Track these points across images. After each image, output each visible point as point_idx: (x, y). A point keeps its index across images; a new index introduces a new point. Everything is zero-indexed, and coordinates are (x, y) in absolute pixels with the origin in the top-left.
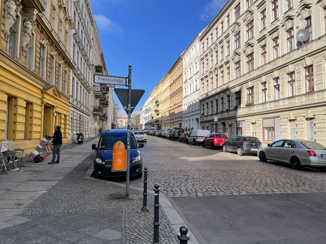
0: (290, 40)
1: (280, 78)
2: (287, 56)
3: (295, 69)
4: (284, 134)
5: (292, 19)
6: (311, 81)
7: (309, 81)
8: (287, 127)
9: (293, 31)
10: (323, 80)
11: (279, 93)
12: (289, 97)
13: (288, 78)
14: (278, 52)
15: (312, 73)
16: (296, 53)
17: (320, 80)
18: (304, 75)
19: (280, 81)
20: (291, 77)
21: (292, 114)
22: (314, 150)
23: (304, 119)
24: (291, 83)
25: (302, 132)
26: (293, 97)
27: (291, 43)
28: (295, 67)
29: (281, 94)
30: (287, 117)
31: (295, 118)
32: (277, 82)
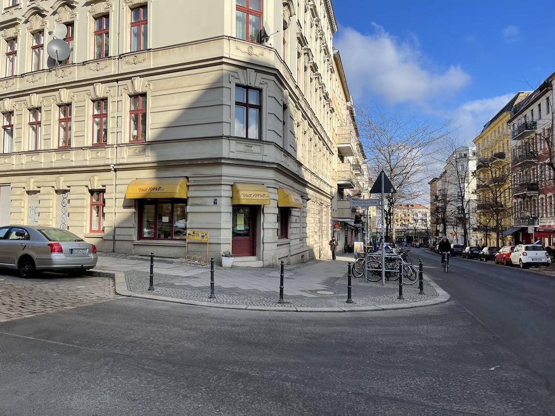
0: (37, 50)
1: (15, 113)
2: (30, 78)
3: (42, 104)
4: (16, 216)
5: (43, 16)
6: (67, 129)
7: (65, 129)
8: (23, 205)
9: (43, 37)
10: (86, 131)
11: (12, 141)
12: (29, 151)
13: (28, 117)
14: (15, 66)
15: (70, 117)
16: (46, 76)
17: (81, 131)
18: (57, 118)
19: (14, 120)
20: (35, 116)
21: (32, 180)
22: (61, 243)
23: (53, 191)
24: (34, 126)
25: (47, 214)
26: (36, 151)
27: (38, 56)
28: (43, 101)
29: (14, 144)
30: (24, 187)
31: (38, 189)
32: (9, 120)
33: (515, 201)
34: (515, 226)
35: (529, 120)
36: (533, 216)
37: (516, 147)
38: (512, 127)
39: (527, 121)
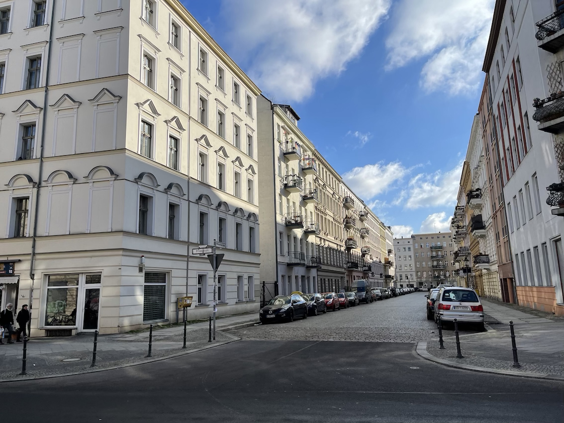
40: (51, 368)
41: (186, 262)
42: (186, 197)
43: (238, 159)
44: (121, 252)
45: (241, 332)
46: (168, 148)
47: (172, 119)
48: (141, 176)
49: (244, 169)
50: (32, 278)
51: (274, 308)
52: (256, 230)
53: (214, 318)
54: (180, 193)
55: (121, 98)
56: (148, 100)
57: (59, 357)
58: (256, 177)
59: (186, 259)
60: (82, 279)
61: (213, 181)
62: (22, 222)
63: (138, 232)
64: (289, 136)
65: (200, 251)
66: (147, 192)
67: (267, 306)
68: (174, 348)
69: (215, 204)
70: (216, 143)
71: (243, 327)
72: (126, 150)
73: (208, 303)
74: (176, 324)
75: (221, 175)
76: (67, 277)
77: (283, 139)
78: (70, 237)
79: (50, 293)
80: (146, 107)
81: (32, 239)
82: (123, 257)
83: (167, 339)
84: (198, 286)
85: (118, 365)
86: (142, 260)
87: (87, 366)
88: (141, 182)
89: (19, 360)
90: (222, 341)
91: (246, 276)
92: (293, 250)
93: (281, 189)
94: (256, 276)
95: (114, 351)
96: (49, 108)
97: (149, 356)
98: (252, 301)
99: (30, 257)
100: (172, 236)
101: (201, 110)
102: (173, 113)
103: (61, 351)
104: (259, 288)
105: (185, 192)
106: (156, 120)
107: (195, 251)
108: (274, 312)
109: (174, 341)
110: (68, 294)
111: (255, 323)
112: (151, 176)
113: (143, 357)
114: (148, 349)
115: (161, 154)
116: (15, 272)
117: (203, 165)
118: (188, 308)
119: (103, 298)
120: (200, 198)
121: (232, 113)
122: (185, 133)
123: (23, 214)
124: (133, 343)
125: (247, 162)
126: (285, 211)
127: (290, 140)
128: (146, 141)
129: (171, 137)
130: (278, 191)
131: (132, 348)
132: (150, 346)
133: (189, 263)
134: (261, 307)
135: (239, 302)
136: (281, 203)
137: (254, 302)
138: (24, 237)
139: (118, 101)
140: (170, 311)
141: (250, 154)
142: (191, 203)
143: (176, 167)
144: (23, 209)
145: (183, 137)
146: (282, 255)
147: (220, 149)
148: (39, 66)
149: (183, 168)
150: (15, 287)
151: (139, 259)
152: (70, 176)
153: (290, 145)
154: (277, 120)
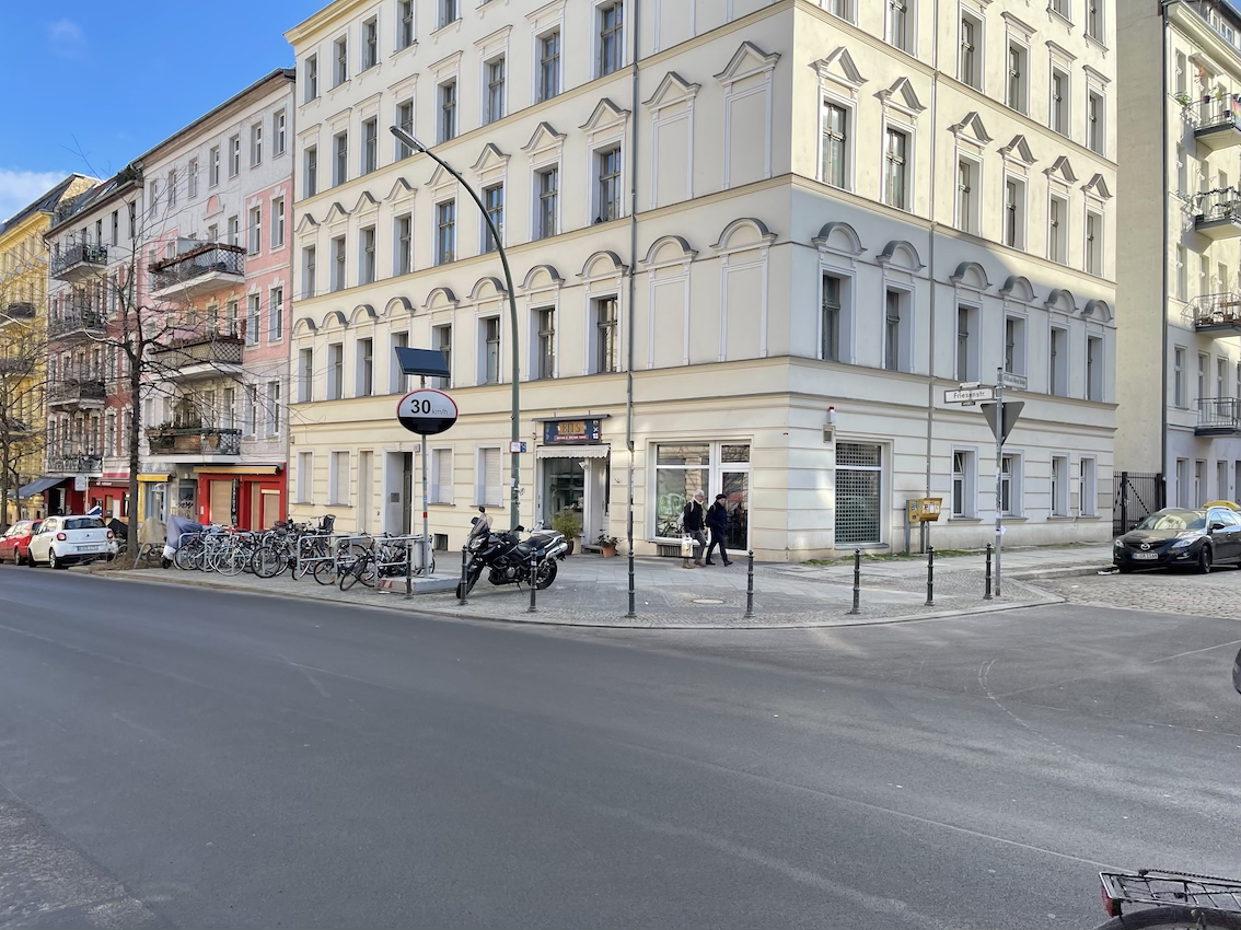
33: (51, 417)
34: (49, 475)
35: (92, 240)
36: (90, 453)
37: (61, 295)
38: (53, 251)
39: (88, 242)
40: (676, 611)
41: (926, 423)
42: (925, 273)
43: (1061, 162)
44: (786, 400)
45: (1064, 585)
46: (884, 158)
47: (894, 87)
48: (824, 233)
49: (1076, 186)
50: (631, 449)
51: (1154, 538)
52: (1106, 345)
53: (999, 549)
54: (912, 263)
55: (779, 57)
56: (839, 49)
57: (686, 595)
58: (1111, 204)
59: (926, 415)
60: (715, 453)
61: (992, 226)
62: (609, 346)
63: (820, 357)
64: (1213, 82)
65: (964, 396)
66: (838, 267)
67: (1135, 531)
68: (906, 602)
69: (997, 281)
70: (1002, 127)
71: (1069, 575)
72: (793, 177)
73: (979, 516)
74: (905, 554)
75: (1012, 210)
76: (685, 449)
77: (1194, 91)
78: (690, 370)
79: (661, 478)
80: (835, 68)
81: (627, 377)
82: (792, 409)
83: (890, 583)
84: (954, 476)
85: (794, 621)
86: (829, 417)
87: (738, 616)
88: (824, 245)
89: (622, 592)
90: (1018, 601)
91: (1075, 458)
92: (1213, 392)
93: (1184, 231)
94: (1102, 459)
95: (783, 595)
96: (642, 108)
97: (855, 611)
98: (1089, 518)
99: (625, 410)
100: (893, 363)
101: (965, 50)
102: (897, 69)
103: (689, 584)
104: (1110, 488)
105: (924, 260)
106: (856, 95)
107: (950, 396)
108: (1156, 546)
109: (903, 588)
110: (688, 481)
111: (1100, 570)
112: (847, 230)
113: (842, 612)
114: (851, 598)
115: (869, 175)
116: (602, 438)
117: (967, 191)
118: (931, 522)
119: (756, 492)
120: (960, 272)
121: (1047, 43)
122: (924, 118)
123: (609, 328)
124: (816, 584)
125: (1084, 167)
126: (1194, 288)
127: (1217, 91)
128: (835, 148)
129: (891, 131)
130: (1175, 237)
131: (819, 593)
132: (856, 593)
133: (933, 423)
134: (1116, 534)
135: (1057, 517)
136: (1182, 272)
137: (1096, 519)
138: (613, 371)
139: (773, 65)
140: (891, 526)
141: (1096, 146)
142: (936, 285)
143: (901, 201)
144: (609, 319)
145: (920, 128)
146: (1180, 406)
147: (1012, 144)
148: (619, 22)
149: (918, 205)
150: (604, 464)
151: (825, 413)
152: (686, 246)
153: (1214, 108)
154: (1176, 41)
